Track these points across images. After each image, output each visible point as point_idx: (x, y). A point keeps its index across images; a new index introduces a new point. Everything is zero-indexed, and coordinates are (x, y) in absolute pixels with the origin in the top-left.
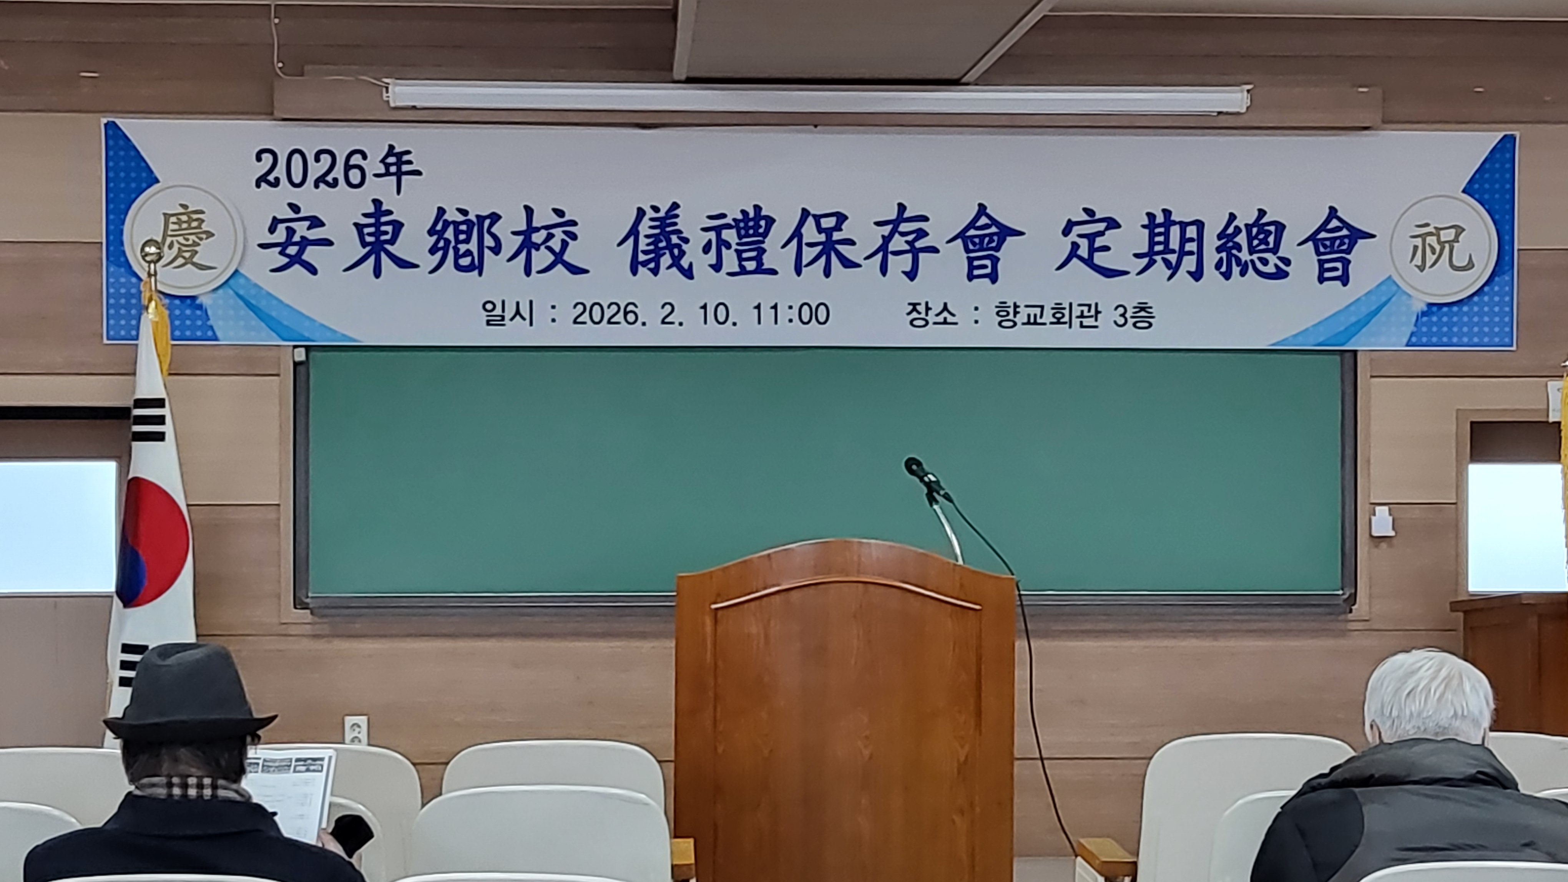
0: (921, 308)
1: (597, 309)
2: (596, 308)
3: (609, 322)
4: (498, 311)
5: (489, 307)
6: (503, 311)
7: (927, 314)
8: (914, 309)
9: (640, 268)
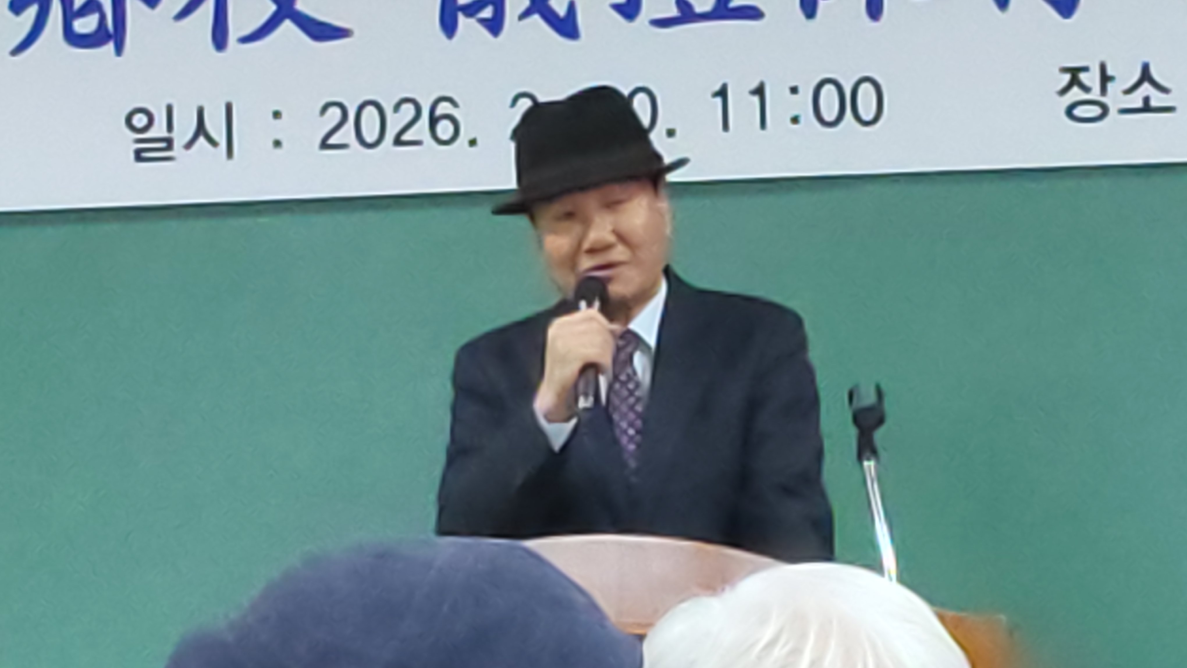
0: (1092, 79)
1: (370, 114)
2: (370, 112)
3: (398, 141)
4: (159, 130)
5: (140, 120)
6: (170, 127)
7: (1104, 90)
8: (1075, 81)
9: (462, 19)
